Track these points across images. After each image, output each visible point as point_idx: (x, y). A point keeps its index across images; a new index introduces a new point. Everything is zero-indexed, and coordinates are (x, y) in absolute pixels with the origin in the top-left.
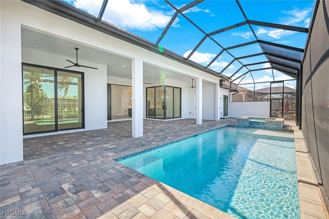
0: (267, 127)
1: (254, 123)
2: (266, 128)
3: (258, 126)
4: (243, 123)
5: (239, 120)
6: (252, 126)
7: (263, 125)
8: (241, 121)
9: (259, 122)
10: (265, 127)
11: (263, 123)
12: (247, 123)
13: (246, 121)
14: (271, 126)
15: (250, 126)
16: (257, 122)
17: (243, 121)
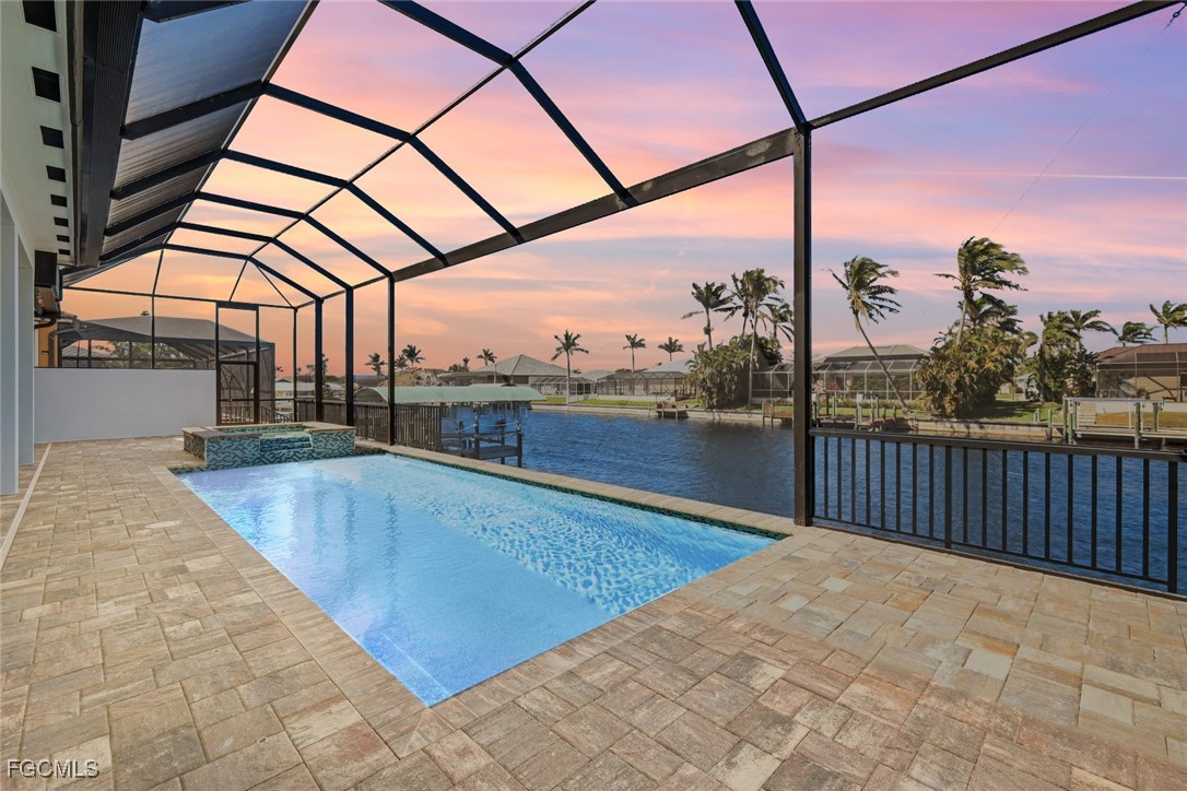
0: (317, 450)
1: (275, 445)
2: (315, 455)
3: (291, 453)
4: (236, 452)
5: (218, 443)
6: (269, 458)
7: (302, 447)
8: (228, 443)
9: (289, 441)
10: (313, 451)
11: (300, 440)
12: (250, 449)
13: (248, 442)
14: (329, 446)
15: (263, 456)
16: (283, 441)
17: (236, 444)
